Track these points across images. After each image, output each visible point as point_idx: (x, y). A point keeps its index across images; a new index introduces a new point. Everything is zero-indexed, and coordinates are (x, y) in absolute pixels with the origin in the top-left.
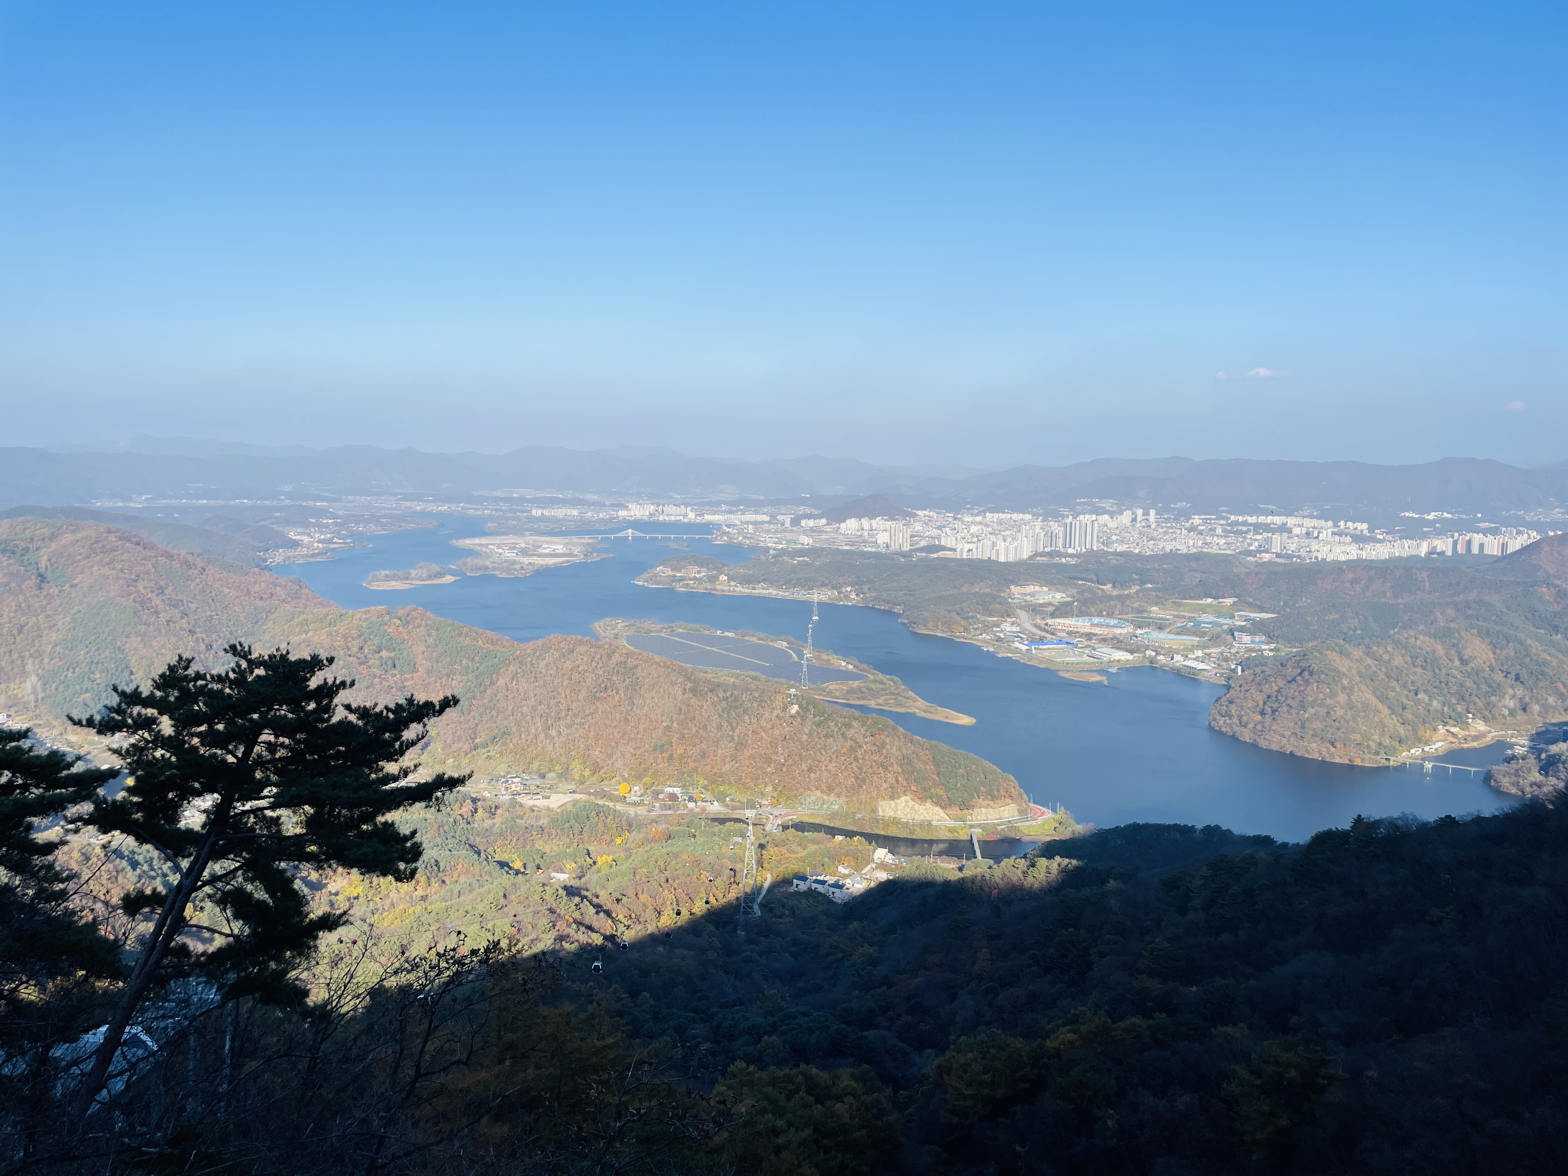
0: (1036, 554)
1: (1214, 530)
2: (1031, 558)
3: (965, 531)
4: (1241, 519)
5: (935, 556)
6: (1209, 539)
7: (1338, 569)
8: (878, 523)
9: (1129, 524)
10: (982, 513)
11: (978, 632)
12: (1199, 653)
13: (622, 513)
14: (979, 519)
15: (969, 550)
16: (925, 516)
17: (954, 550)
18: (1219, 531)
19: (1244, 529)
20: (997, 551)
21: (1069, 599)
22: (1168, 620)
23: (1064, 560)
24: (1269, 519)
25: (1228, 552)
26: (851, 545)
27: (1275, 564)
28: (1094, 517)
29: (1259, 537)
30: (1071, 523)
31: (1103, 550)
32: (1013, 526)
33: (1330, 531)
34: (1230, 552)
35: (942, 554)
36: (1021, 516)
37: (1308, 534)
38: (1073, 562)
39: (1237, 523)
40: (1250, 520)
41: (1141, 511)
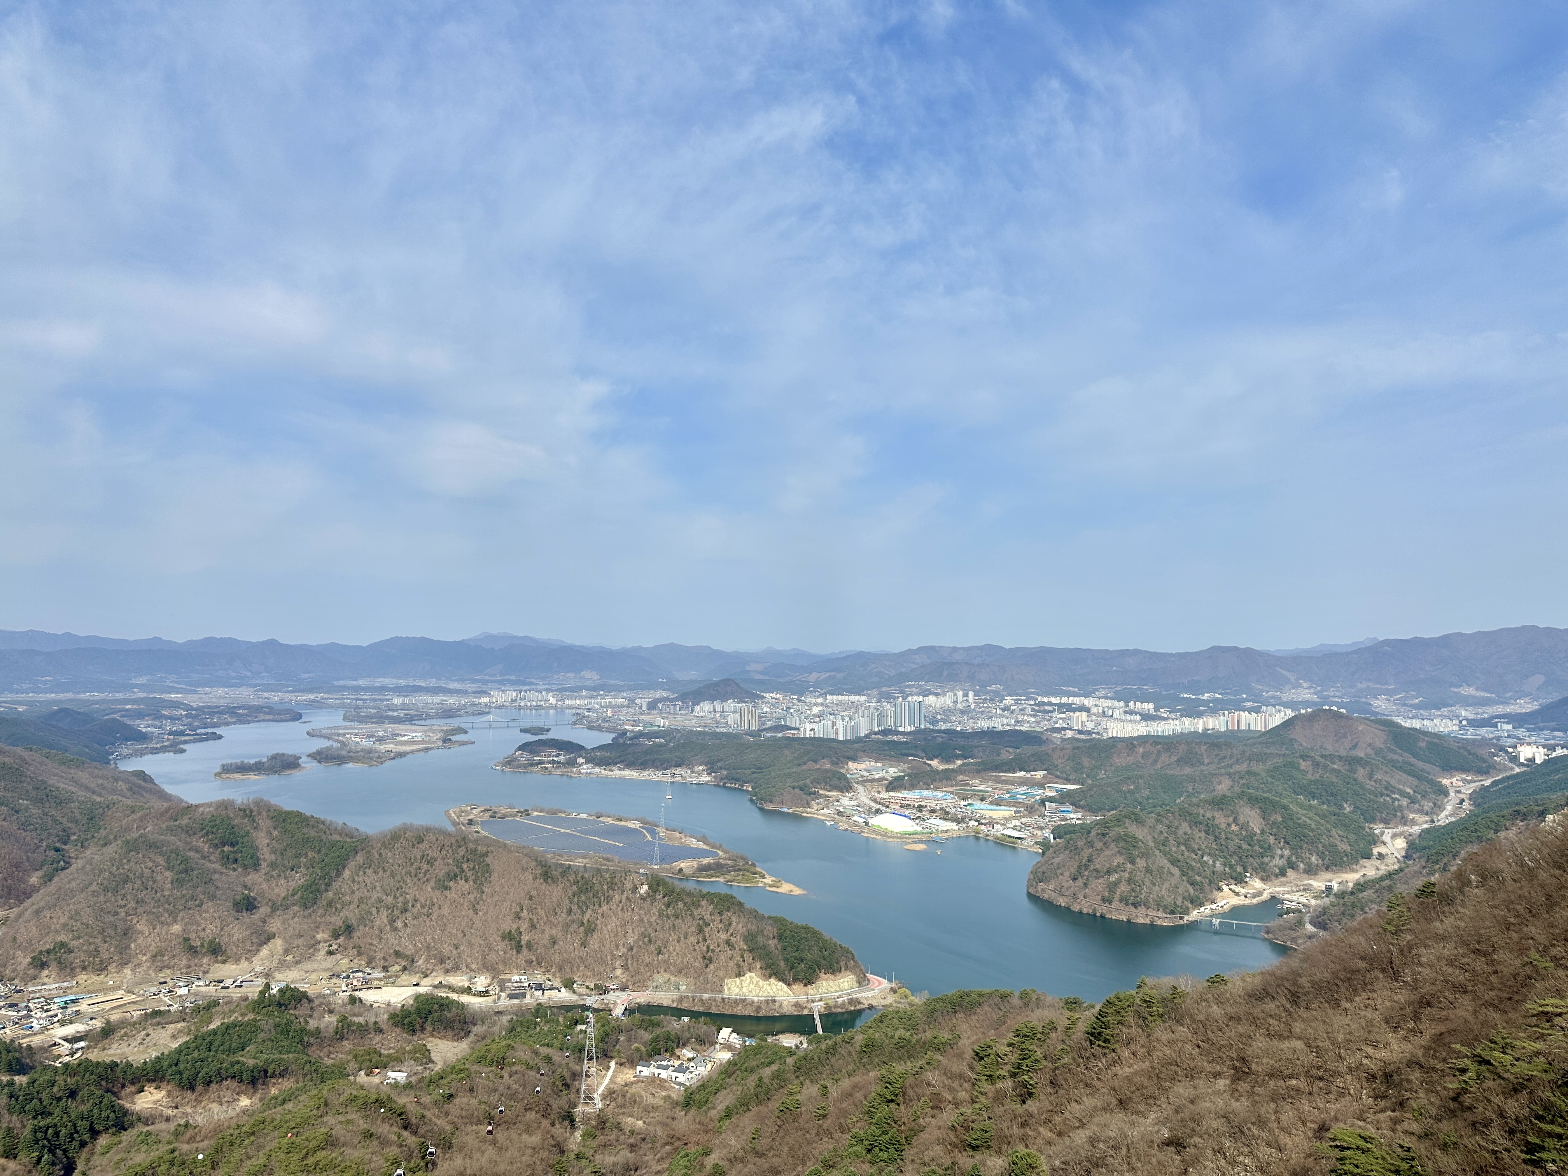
0: (871, 733)
1: (1024, 709)
2: (867, 736)
3: (808, 712)
4: (1047, 699)
5: (780, 735)
6: (1020, 718)
7: (1130, 743)
8: (730, 704)
9: (951, 704)
10: (824, 695)
11: (821, 806)
12: (1016, 822)
13: (485, 700)
14: (820, 700)
15: (812, 730)
16: (772, 698)
17: (798, 729)
18: (1029, 710)
19: (1051, 708)
20: (837, 730)
21: (901, 774)
22: (988, 792)
23: (895, 738)
24: (1071, 700)
25: (1037, 729)
26: (704, 727)
27: (1078, 740)
28: (921, 699)
29: (1063, 716)
30: (901, 704)
31: (929, 728)
32: (850, 707)
33: (1122, 710)
34: (1039, 730)
35: (787, 733)
36: (858, 697)
37: (1104, 712)
38: (902, 739)
39: (1043, 704)
40: (1054, 700)
41: (961, 693)
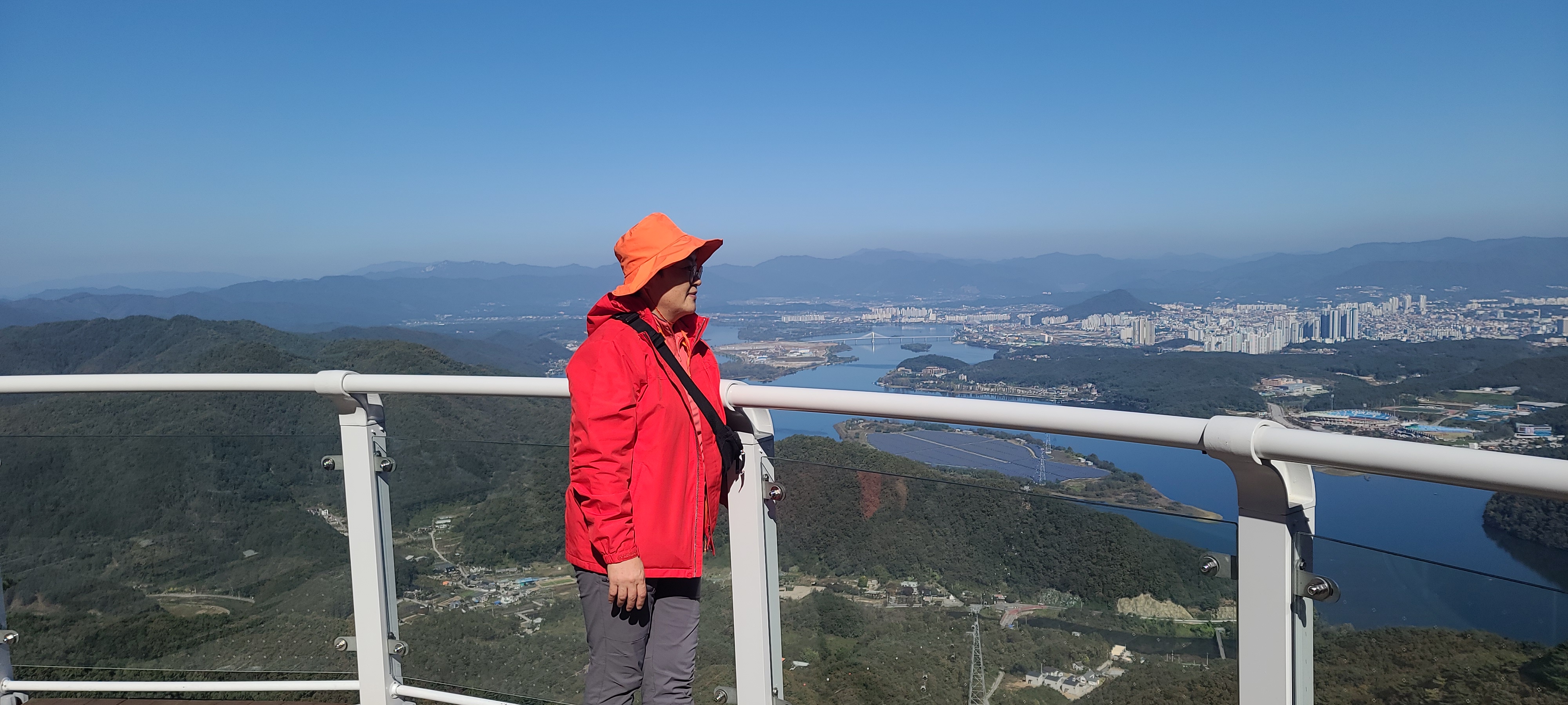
0: (1291, 345)
1: (1493, 314)
2: (1284, 349)
3: (1214, 323)
4: (1526, 301)
5: (1182, 349)
6: (1489, 324)
8: (1123, 318)
9: (1395, 311)
10: (1233, 305)
13: (866, 317)
14: (1229, 311)
15: (1218, 343)
16: (1172, 310)
17: (1203, 344)
18: (1501, 315)
19: (1530, 312)
20: (1248, 343)
21: (1326, 391)
22: (1439, 411)
23: (1320, 351)
24: (1560, 301)
25: (1511, 337)
26: (1092, 341)
28: (1356, 305)
29: (1549, 320)
30: (1329, 312)
31: (1365, 339)
32: (1265, 317)
34: (1513, 338)
35: (1188, 348)
36: (1275, 306)
38: (1331, 353)
39: (1522, 306)
40: (1535, 301)
41: (1410, 297)
